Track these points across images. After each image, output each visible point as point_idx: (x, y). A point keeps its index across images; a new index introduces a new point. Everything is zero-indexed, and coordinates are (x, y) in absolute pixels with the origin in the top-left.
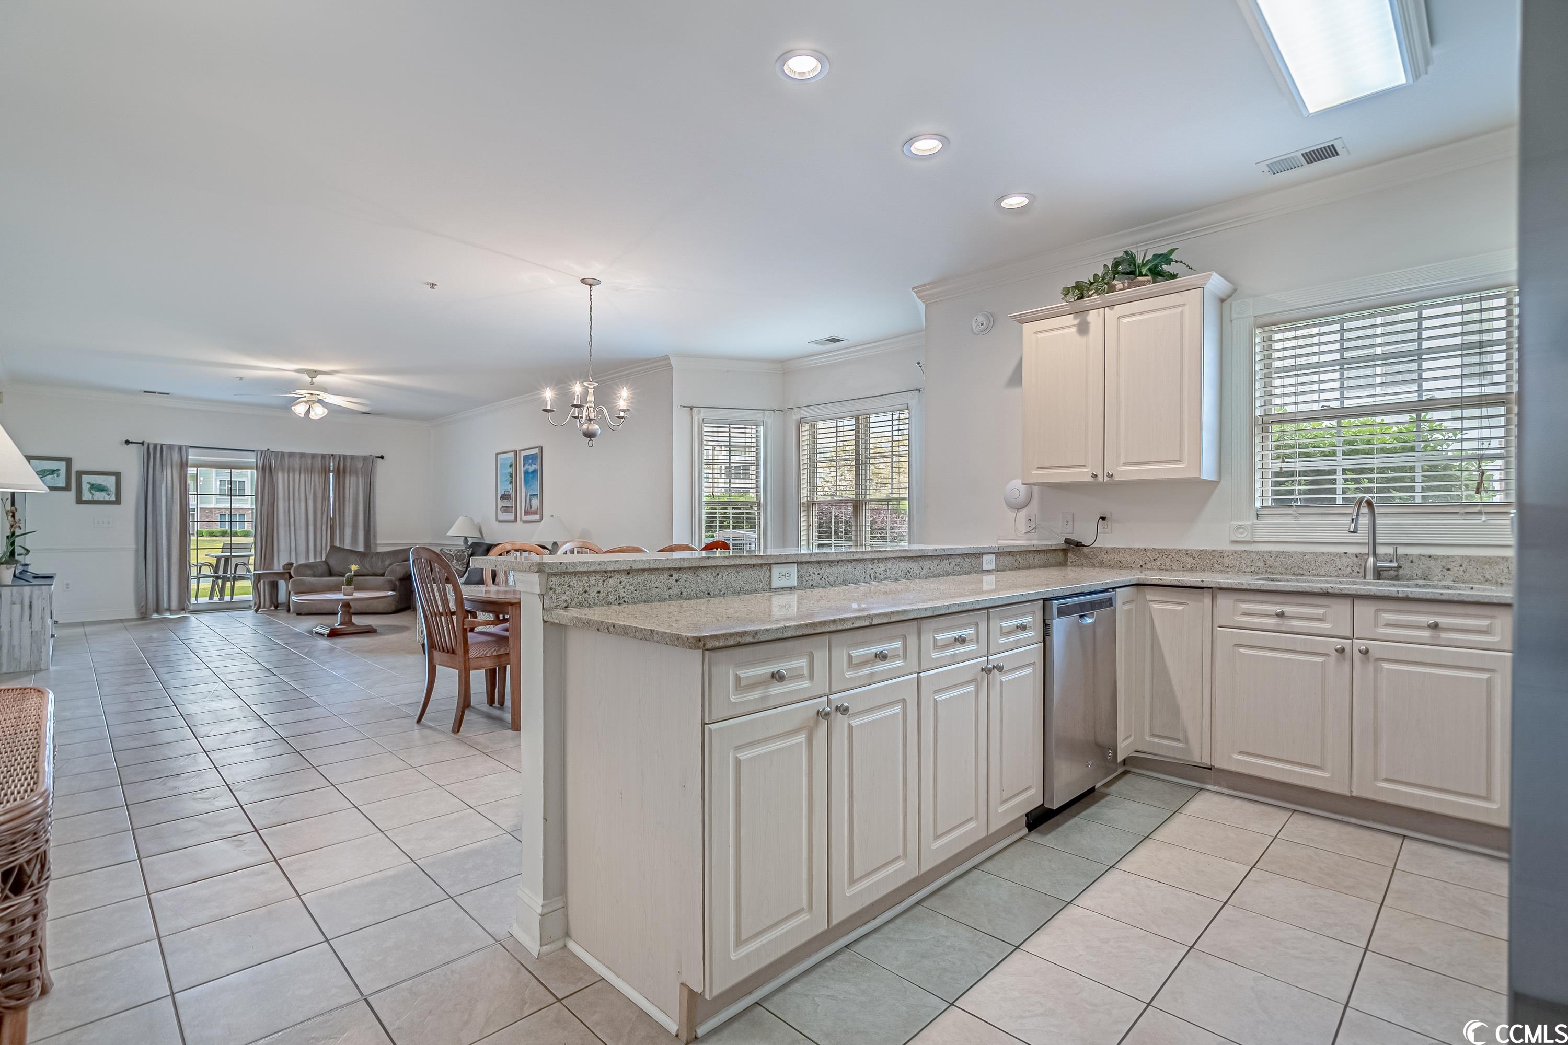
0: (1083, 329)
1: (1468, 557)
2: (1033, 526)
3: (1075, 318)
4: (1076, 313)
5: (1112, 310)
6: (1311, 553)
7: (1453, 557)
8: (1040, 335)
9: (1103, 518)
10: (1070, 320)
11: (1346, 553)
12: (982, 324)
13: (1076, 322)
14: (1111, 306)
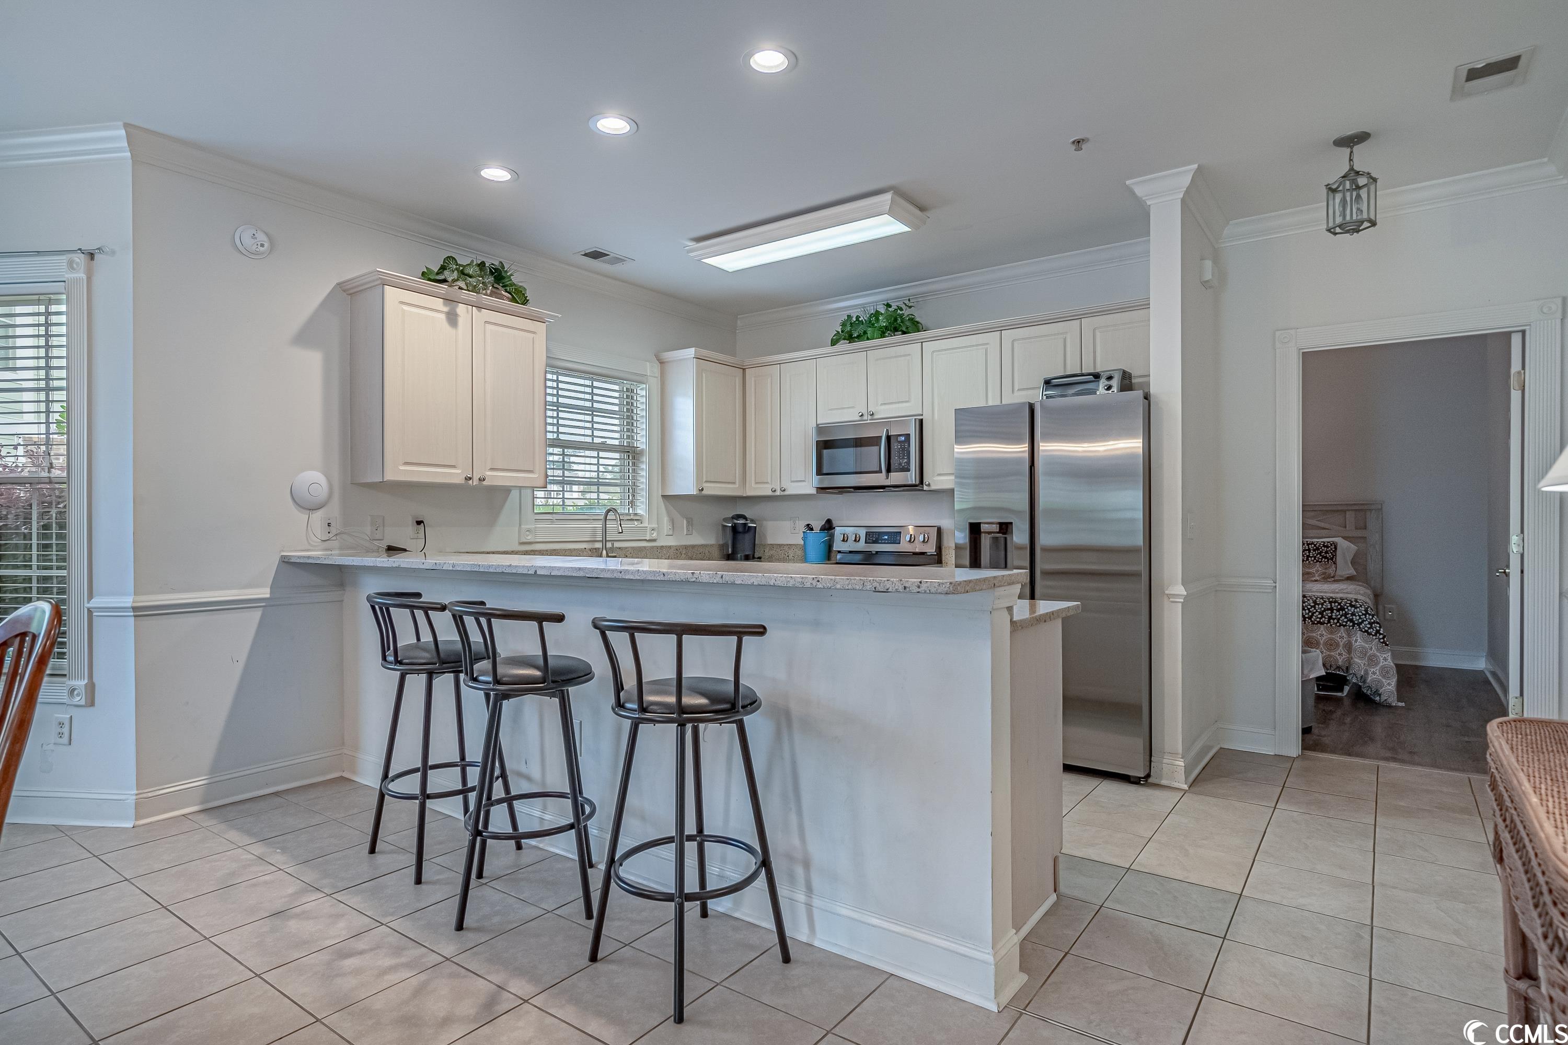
0: (452, 319)
1: (633, 547)
2: (334, 531)
3: (445, 304)
4: (447, 300)
5: (480, 311)
6: (569, 549)
7: (628, 547)
8: (405, 308)
9: (419, 523)
10: (438, 303)
11: (585, 548)
12: (262, 245)
13: (446, 309)
14: (479, 308)
